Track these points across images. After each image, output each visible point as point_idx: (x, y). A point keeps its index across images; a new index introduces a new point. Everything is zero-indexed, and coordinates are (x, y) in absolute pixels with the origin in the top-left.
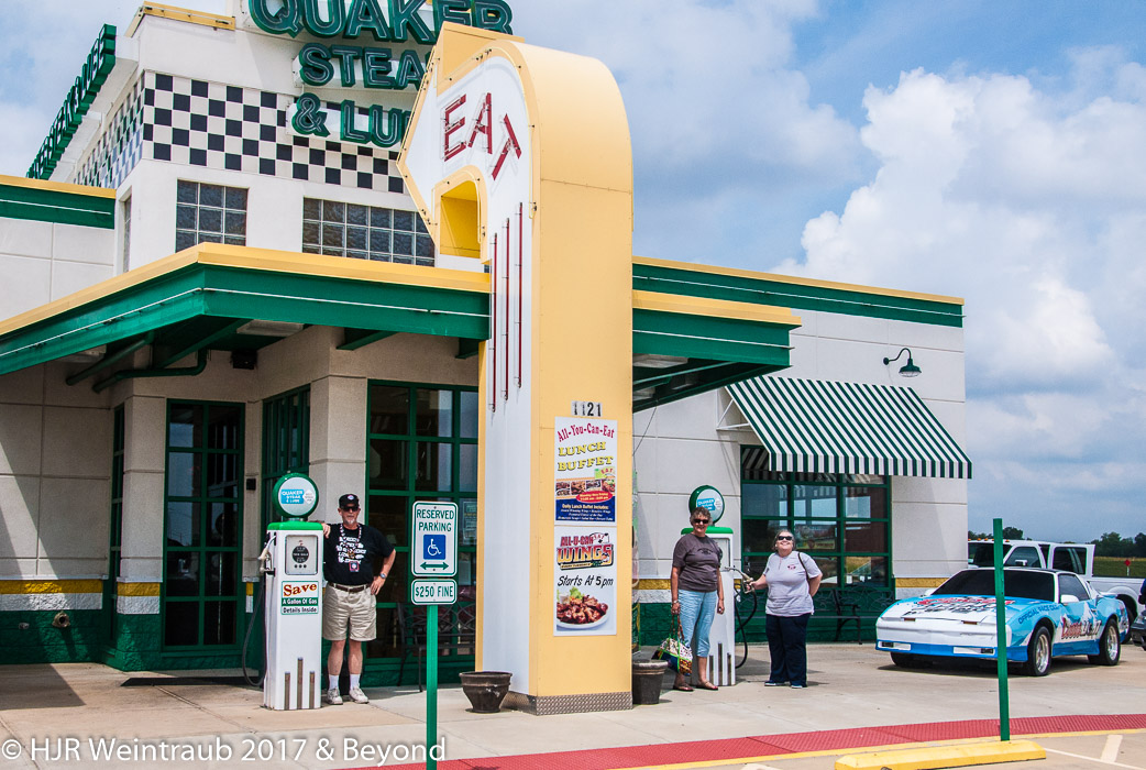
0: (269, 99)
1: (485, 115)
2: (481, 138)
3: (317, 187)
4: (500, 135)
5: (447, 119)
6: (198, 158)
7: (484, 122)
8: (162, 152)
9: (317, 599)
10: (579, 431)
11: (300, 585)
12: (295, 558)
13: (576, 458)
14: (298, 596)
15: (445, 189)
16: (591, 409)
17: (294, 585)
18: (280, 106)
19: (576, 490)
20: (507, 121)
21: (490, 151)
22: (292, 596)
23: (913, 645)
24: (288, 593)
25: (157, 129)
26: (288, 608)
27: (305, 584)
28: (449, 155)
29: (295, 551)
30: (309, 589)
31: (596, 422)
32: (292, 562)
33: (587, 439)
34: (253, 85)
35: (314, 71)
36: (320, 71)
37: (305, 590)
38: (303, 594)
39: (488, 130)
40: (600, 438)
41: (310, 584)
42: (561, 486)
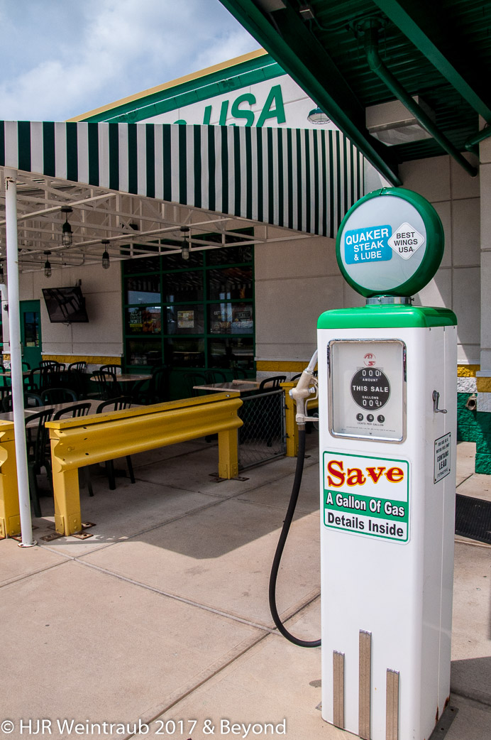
9: (405, 506)
11: (363, 465)
12: (358, 397)
14: (357, 489)
17: (349, 463)
22: (345, 488)
24: (337, 480)
26: (337, 514)
27: (376, 464)
29: (357, 380)
30: (383, 478)
32: (350, 408)
37: (375, 479)
38: (368, 488)
41: (389, 466)
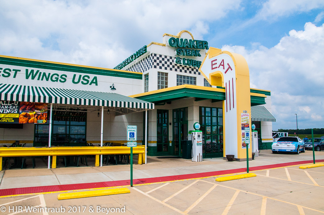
0: (171, 58)
1: (222, 63)
2: (222, 67)
3: (178, 73)
4: (226, 67)
5: (212, 63)
6: (161, 68)
7: (222, 64)
8: (155, 67)
9: (201, 143)
10: (244, 115)
12: (198, 137)
13: (244, 120)
15: (212, 75)
16: (246, 112)
17: (198, 141)
18: (173, 59)
19: (244, 125)
20: (228, 64)
21: (224, 69)
22: (198, 143)
23: (279, 150)
25: (154, 63)
28: (212, 69)
29: (198, 135)
31: (246, 114)
33: (245, 117)
34: (169, 55)
35: (178, 53)
36: (180, 53)
39: (223, 65)
40: (247, 116)
41: (201, 141)
42: (242, 124)
